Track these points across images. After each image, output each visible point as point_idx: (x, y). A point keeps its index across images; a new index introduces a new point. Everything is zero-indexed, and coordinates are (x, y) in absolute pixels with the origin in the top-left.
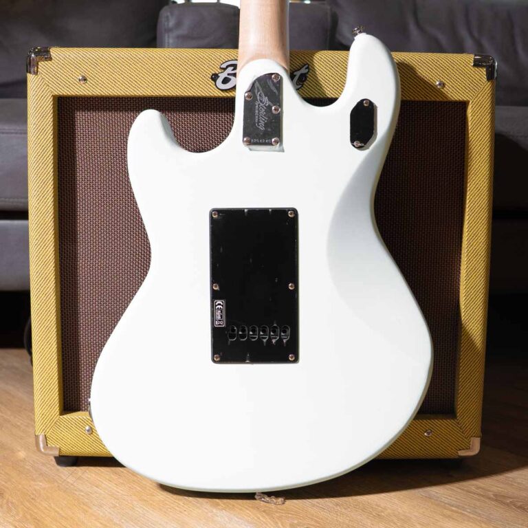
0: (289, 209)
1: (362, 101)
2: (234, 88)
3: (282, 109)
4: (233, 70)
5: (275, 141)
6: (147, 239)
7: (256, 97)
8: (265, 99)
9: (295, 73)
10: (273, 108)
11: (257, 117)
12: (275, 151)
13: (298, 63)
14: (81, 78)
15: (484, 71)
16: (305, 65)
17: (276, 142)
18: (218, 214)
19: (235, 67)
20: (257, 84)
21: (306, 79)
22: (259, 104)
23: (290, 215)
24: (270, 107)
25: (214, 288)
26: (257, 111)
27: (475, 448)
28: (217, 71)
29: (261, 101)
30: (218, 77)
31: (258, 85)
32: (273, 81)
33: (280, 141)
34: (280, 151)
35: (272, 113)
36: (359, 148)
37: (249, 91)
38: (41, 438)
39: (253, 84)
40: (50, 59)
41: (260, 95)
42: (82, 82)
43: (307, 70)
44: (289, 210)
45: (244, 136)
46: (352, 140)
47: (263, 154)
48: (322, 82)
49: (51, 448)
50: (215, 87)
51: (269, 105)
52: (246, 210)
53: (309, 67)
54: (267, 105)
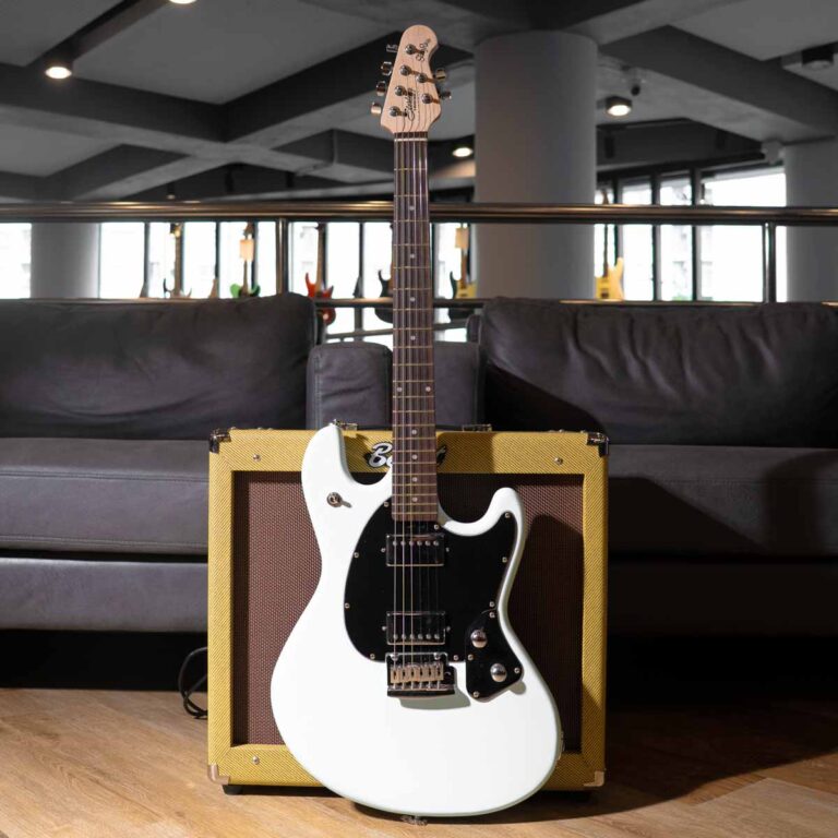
4: (383, 451)
14: (255, 456)
15: (596, 449)
27: (599, 780)
30: (371, 457)
38: (213, 768)
40: (230, 440)
42: (256, 460)
49: (222, 777)
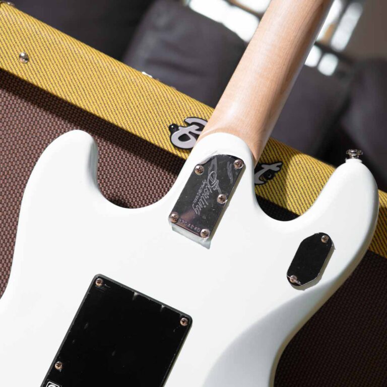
0: (185, 316)
1: (321, 234)
2: (189, 150)
3: (228, 202)
4: (197, 130)
5: (204, 233)
6: (10, 269)
7: (208, 175)
8: (216, 182)
9: (263, 166)
10: (220, 196)
11: (197, 197)
12: (199, 243)
13: (272, 155)
14: (23, 55)
16: (278, 162)
17: (206, 234)
18: (103, 284)
19: (201, 127)
20: (215, 162)
21: (272, 178)
22: (206, 185)
23: (181, 323)
24: (216, 193)
25: (56, 367)
26: (200, 191)
28: (179, 122)
29: (210, 182)
30: (178, 130)
31: (216, 164)
32: (233, 167)
33: (210, 235)
34: (204, 246)
35: (216, 200)
36: (294, 285)
37: (203, 165)
39: (210, 160)
41: (212, 175)
42: (21, 60)
43: (278, 169)
44: (183, 317)
45: (174, 211)
46: (290, 273)
47: (185, 240)
48: (289, 190)
50: (168, 138)
51: (217, 190)
52: (136, 294)
53: (282, 166)
54: (214, 189)
